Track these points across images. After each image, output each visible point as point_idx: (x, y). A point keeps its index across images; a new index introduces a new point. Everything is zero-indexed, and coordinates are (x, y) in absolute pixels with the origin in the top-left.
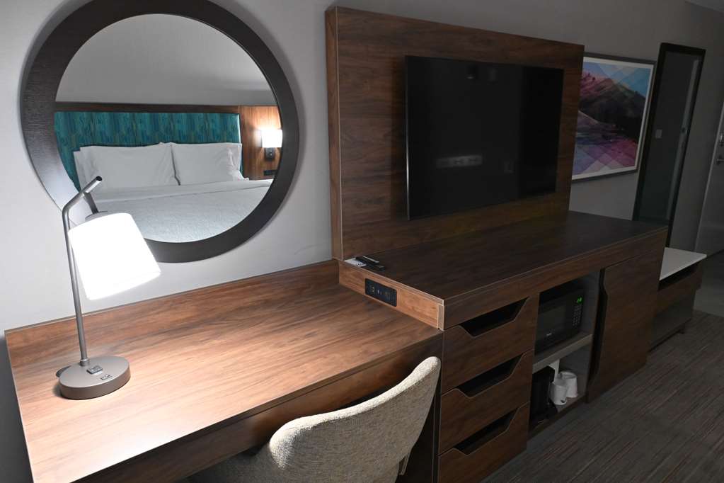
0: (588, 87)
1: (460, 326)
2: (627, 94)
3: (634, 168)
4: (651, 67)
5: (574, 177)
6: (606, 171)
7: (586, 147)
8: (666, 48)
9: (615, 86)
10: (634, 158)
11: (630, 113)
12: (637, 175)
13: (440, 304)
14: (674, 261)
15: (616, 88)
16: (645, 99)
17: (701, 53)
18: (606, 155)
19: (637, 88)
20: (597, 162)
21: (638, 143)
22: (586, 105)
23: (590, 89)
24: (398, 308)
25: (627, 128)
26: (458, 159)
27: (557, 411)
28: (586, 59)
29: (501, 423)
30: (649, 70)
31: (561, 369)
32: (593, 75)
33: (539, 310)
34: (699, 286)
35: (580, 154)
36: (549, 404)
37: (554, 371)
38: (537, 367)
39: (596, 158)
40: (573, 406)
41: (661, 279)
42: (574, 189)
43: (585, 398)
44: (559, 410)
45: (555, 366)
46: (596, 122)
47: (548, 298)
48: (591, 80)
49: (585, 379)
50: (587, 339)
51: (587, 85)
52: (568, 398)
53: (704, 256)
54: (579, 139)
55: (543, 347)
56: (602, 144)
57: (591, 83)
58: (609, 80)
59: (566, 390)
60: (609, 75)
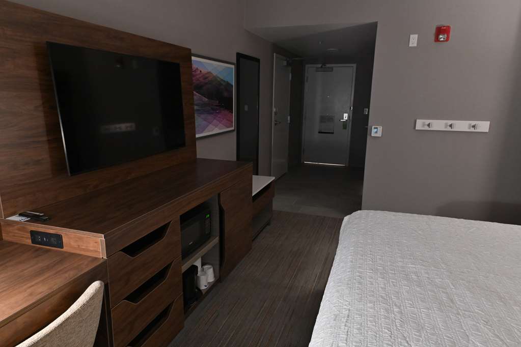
0: (198, 77)
1: (121, 252)
2: (222, 82)
3: (233, 128)
4: (233, 66)
5: (197, 136)
6: (216, 131)
7: (203, 116)
8: (240, 56)
9: (214, 77)
10: (232, 122)
11: (226, 94)
12: (235, 133)
13: (101, 238)
14: (259, 183)
15: (215, 78)
16: (232, 86)
17: (258, 60)
18: (215, 121)
19: (227, 79)
20: (210, 125)
21: (232, 113)
22: (199, 88)
23: (200, 78)
24: (65, 249)
25: (225, 104)
26: (118, 126)
27: (202, 293)
28: (193, 58)
29: (164, 314)
30: (232, 68)
31: (203, 264)
32: (200, 68)
33: (181, 227)
34: (273, 196)
35: (199, 121)
36: (196, 290)
37: (197, 267)
38: (185, 268)
39: (210, 123)
40: (212, 287)
41: (253, 195)
42: (198, 143)
43: (219, 280)
44: (204, 293)
45: (198, 263)
46: (206, 99)
47: (186, 218)
48: (199, 72)
49: (218, 267)
50: (216, 240)
51: (196, 75)
52: (209, 283)
53: (274, 178)
54: (198, 110)
55: (187, 253)
56: (212, 114)
57: (199, 74)
58: (209, 73)
59: (207, 277)
60: (210, 69)
